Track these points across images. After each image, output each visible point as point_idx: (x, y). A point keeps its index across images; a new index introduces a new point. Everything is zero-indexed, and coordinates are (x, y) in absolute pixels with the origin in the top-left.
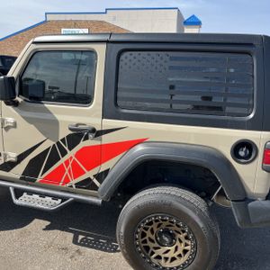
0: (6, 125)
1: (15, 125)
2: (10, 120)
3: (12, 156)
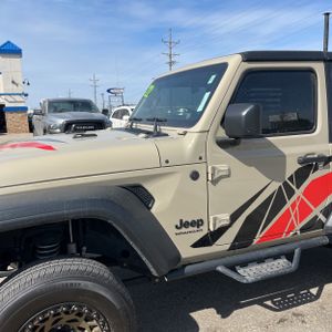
0: (216, 176)
1: (229, 173)
2: (223, 167)
3: (224, 218)
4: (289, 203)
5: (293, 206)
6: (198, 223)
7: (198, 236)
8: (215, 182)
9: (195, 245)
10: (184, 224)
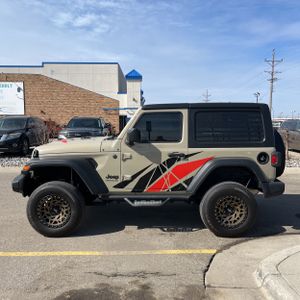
1: (131, 158)
2: (128, 155)
3: (128, 177)
4: (163, 175)
5: (166, 176)
6: (116, 178)
7: (116, 183)
8: (124, 160)
9: (115, 187)
10: (109, 177)
